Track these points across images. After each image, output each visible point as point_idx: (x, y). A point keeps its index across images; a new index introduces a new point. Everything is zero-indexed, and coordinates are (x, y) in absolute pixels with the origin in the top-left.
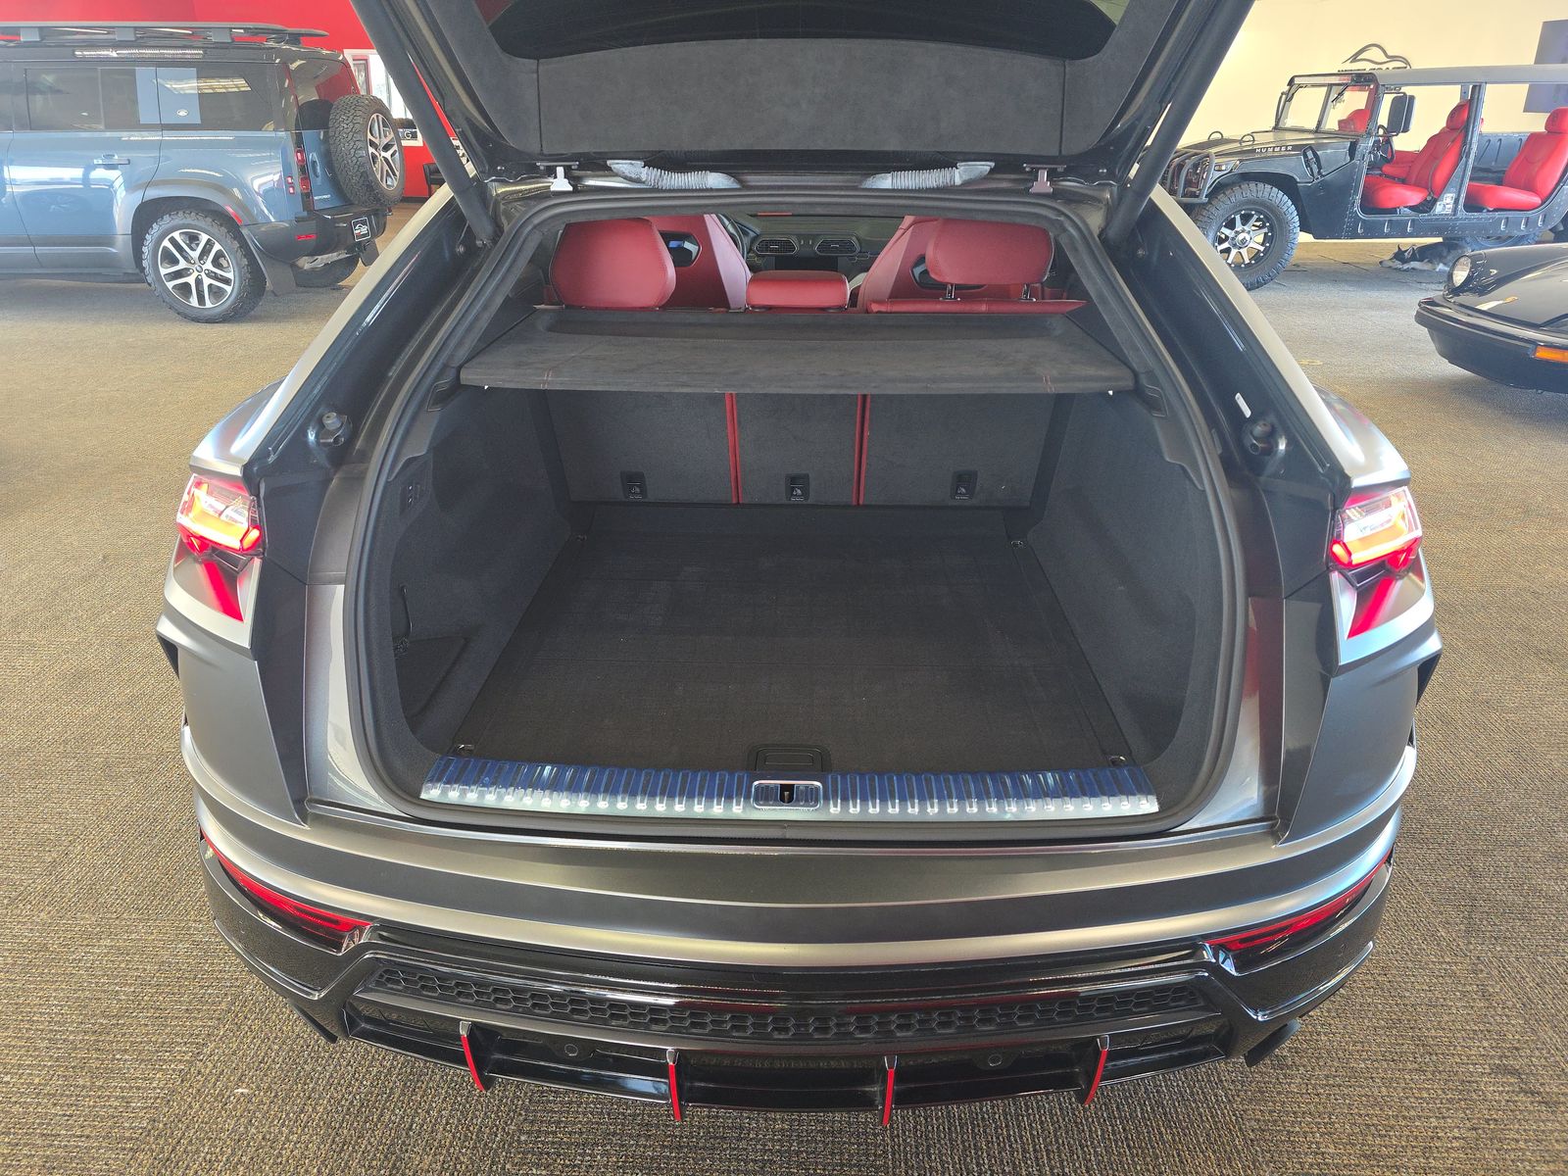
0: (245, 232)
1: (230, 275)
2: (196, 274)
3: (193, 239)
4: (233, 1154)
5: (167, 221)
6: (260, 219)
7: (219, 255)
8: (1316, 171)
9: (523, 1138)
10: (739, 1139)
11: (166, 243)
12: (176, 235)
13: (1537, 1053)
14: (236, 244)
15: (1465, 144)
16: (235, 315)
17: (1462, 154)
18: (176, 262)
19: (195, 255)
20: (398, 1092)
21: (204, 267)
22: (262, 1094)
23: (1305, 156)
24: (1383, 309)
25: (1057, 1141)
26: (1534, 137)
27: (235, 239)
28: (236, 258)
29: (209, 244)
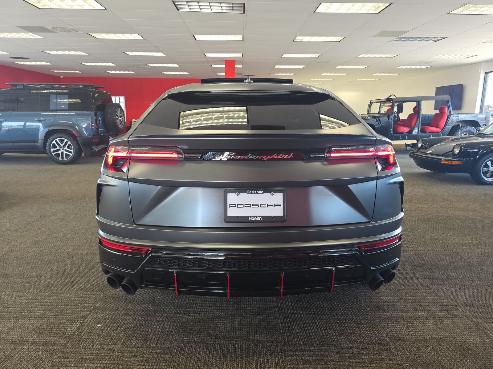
0: (78, 138)
1: (72, 151)
2: (62, 151)
3: (62, 141)
4: (98, 338)
5: (55, 136)
6: (83, 135)
7: (70, 145)
8: (379, 123)
9: (180, 332)
10: (240, 330)
11: (54, 142)
12: (57, 140)
13: (451, 306)
14: (75, 142)
15: (418, 115)
16: (72, 162)
17: (418, 118)
18: (56, 147)
19: (62, 145)
20: (144, 324)
21: (65, 149)
22: (105, 326)
23: (376, 119)
24: (402, 158)
25: (326, 327)
26: (436, 114)
27: (75, 140)
28: (74, 146)
29: (67, 142)
